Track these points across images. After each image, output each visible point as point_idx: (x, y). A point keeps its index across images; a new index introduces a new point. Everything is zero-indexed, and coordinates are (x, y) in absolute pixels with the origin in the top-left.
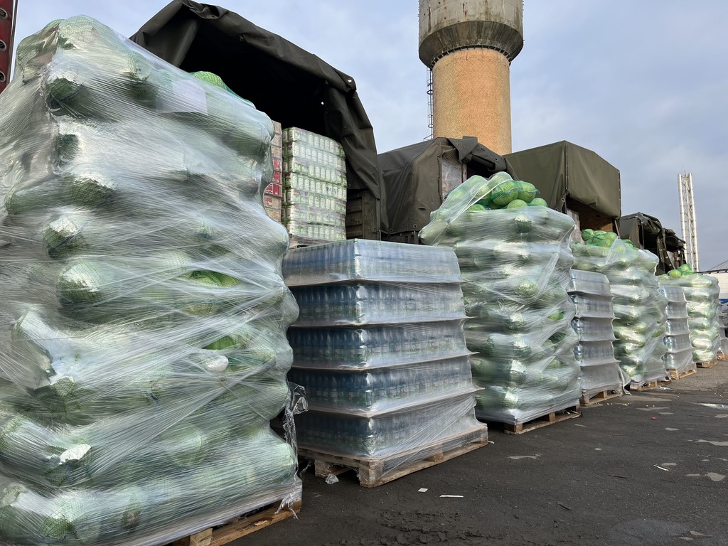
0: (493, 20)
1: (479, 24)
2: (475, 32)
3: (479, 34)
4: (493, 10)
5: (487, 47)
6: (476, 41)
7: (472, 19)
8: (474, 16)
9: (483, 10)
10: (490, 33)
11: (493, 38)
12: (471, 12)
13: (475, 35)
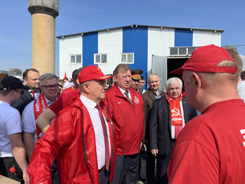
0: (44, 6)
1: (40, 7)
2: (40, 8)
3: (41, 9)
4: (44, 3)
5: (44, 13)
6: (41, 11)
7: (38, 5)
8: (39, 4)
9: (41, 3)
10: (44, 9)
11: (45, 11)
12: (38, 3)
13: (40, 9)
